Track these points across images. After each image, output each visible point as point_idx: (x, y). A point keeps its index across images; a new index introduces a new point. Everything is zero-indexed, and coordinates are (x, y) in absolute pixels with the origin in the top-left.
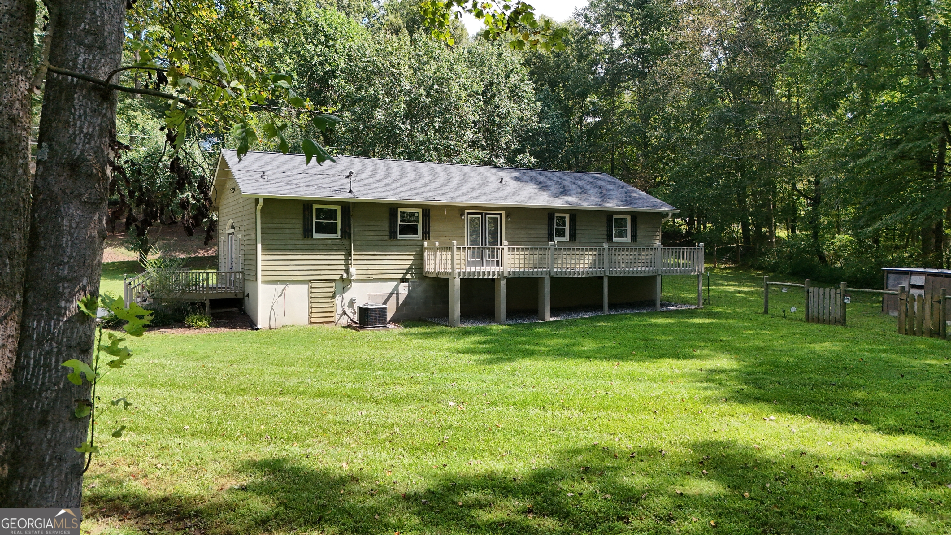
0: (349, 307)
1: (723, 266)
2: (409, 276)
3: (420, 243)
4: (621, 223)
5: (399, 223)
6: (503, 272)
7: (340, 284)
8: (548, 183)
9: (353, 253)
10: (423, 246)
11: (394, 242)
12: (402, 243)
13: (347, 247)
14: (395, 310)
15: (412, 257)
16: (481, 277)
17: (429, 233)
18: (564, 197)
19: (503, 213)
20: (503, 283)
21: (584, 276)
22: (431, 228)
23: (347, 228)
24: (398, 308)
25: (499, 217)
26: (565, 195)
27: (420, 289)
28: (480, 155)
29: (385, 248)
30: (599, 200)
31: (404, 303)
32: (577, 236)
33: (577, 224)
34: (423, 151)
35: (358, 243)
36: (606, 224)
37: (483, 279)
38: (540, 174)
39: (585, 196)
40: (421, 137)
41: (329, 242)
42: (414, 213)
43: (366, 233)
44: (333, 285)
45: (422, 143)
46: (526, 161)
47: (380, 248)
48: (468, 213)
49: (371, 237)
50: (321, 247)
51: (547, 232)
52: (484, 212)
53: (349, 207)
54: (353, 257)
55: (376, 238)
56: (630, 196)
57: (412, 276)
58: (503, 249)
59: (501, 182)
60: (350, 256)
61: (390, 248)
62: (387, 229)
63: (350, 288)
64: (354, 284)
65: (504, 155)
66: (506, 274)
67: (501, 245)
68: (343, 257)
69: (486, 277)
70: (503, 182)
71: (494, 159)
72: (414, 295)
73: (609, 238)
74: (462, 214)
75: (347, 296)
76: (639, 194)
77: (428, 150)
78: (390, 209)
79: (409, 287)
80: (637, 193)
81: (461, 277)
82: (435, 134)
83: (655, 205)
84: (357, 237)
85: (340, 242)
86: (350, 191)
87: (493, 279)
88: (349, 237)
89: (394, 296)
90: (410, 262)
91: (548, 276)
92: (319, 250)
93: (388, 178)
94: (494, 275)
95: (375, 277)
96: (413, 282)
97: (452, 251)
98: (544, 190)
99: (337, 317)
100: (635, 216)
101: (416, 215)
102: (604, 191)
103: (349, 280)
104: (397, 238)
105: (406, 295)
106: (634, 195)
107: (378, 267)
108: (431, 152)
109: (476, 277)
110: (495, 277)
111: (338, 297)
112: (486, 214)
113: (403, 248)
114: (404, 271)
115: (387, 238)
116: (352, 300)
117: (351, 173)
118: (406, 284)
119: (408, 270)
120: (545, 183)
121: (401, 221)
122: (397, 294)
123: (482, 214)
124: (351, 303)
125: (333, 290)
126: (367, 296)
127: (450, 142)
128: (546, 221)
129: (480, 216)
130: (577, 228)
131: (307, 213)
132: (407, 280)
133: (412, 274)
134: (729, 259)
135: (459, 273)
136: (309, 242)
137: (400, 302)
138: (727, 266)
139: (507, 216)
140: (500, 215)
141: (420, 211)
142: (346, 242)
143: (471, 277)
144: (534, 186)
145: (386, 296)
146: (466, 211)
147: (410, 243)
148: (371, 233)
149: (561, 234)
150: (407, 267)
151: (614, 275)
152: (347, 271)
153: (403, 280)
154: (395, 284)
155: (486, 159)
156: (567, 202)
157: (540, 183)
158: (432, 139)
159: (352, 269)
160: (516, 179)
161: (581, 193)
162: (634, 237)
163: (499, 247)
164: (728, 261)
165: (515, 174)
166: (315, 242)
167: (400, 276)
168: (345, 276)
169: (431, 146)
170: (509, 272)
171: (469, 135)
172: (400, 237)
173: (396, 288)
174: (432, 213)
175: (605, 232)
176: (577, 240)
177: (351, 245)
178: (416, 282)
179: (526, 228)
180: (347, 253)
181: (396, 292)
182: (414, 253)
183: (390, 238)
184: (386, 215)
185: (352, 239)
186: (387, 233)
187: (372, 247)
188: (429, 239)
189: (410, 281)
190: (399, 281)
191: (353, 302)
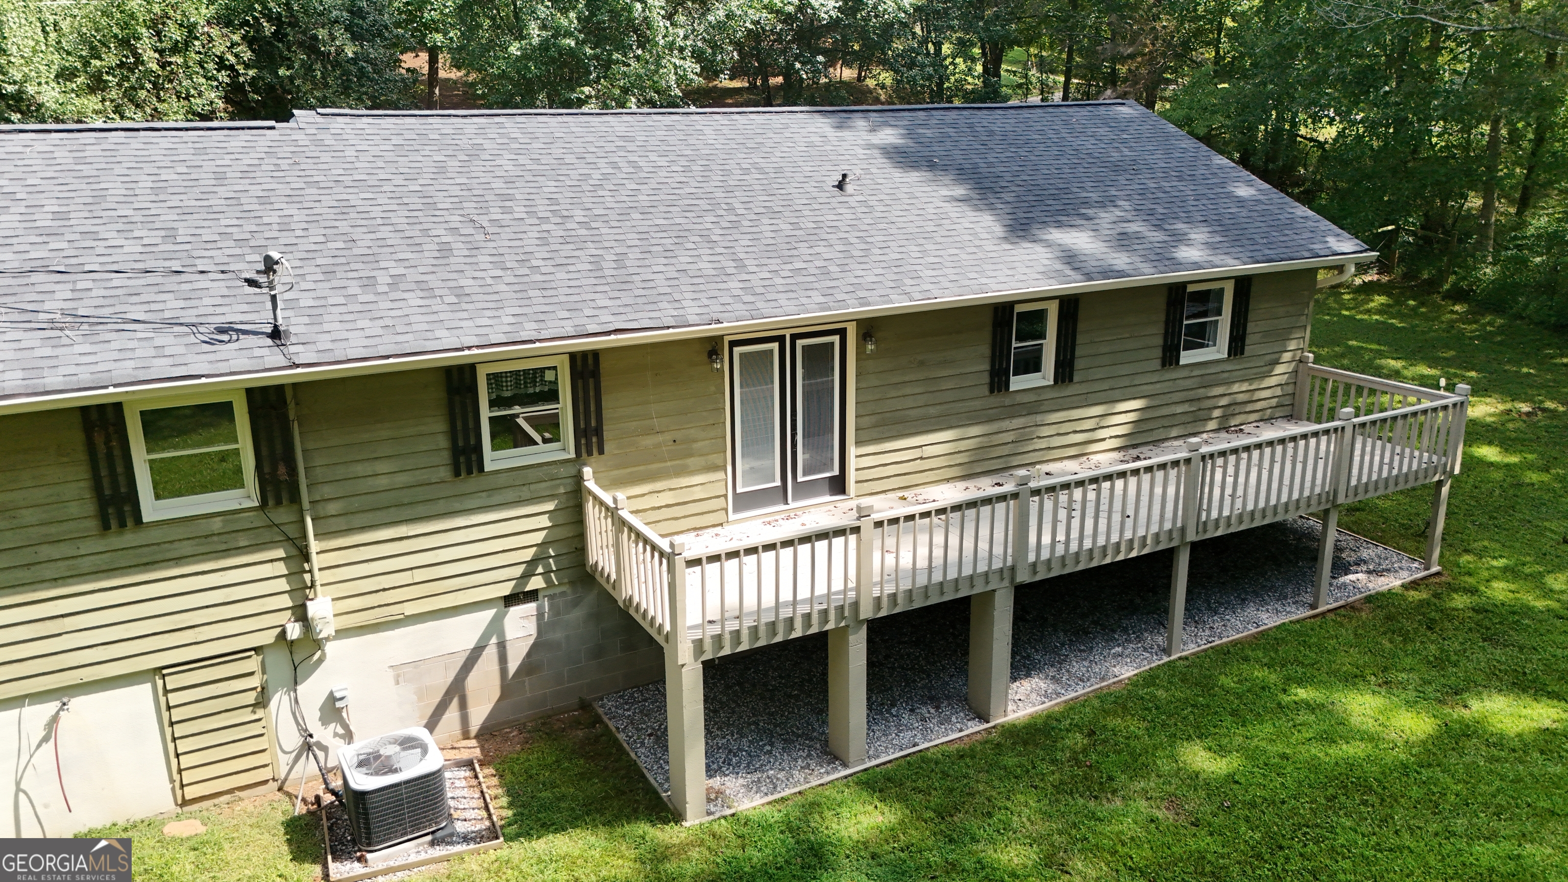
0: (325, 720)
2: (536, 583)
3: (569, 469)
5: (485, 413)
6: (856, 605)
7: (280, 661)
9: (314, 546)
10: (579, 478)
11: (473, 482)
12: (502, 480)
13: (292, 531)
14: (496, 694)
15: (545, 521)
17: (598, 432)
19: (851, 327)
20: (858, 640)
22: (606, 414)
23: (282, 470)
24: (507, 687)
25: (836, 339)
27: (577, 615)
29: (441, 506)
31: (529, 666)
32: (1079, 364)
35: (332, 508)
36: (1162, 317)
41: (217, 525)
42: (543, 370)
43: (360, 469)
44: (253, 664)
47: (421, 510)
48: (733, 344)
49: (383, 482)
50: (187, 548)
51: (986, 366)
52: (788, 332)
53: (283, 400)
54: (317, 561)
55: (402, 479)
57: (548, 581)
59: (840, 186)
60: (307, 558)
61: (457, 506)
62: (443, 442)
63: (321, 660)
64: (329, 647)
66: (866, 612)
68: (281, 568)
69: (797, 633)
70: (849, 188)
72: (558, 635)
73: (1170, 358)
74: (714, 363)
75: (313, 692)
78: (448, 372)
79: (540, 615)
81: (708, 656)
84: (327, 491)
85: (259, 520)
86: (276, 334)
88: (295, 498)
89: (491, 652)
90: (539, 537)
91: (1006, 583)
92: (179, 560)
94: (824, 619)
95: (410, 609)
96: (551, 597)
99: (284, 761)
100: (1244, 290)
101: (549, 376)
103: (312, 642)
104: (481, 468)
105: (531, 641)
107: (420, 575)
111: (280, 701)
112: (794, 337)
113: (509, 495)
114: (518, 571)
115: (444, 473)
116: (332, 699)
117: (270, 266)
118: (530, 608)
119: (532, 564)
121: (493, 404)
122: (502, 646)
123: (781, 339)
124: (332, 711)
125: (255, 682)
126: (391, 673)
128: (986, 335)
129: (775, 346)
130: (1080, 339)
131: (99, 440)
132: (532, 595)
133: (546, 574)
136: (130, 538)
137: (513, 666)
139: (863, 337)
140: (842, 333)
141: (561, 365)
142: (283, 515)
145: (460, 661)
146: (728, 338)
147: (532, 475)
149: (1031, 364)
150: (529, 554)
151: (1202, 534)
152: (300, 613)
153: (511, 600)
154: (488, 615)
159: (319, 603)
162: (1237, 345)
166: (155, 535)
167: (506, 589)
168: (294, 631)
170: (878, 600)
172: (491, 460)
173: (496, 627)
174: (604, 365)
175: (1159, 341)
176: (1076, 378)
177: (303, 522)
178: (563, 594)
179: (922, 363)
180: (294, 552)
181: (494, 640)
182: (550, 506)
183: (457, 474)
184: (437, 394)
185: (306, 504)
186: (445, 457)
187: (393, 514)
188: (601, 452)
189: (540, 595)
190: (502, 603)
191: (339, 704)
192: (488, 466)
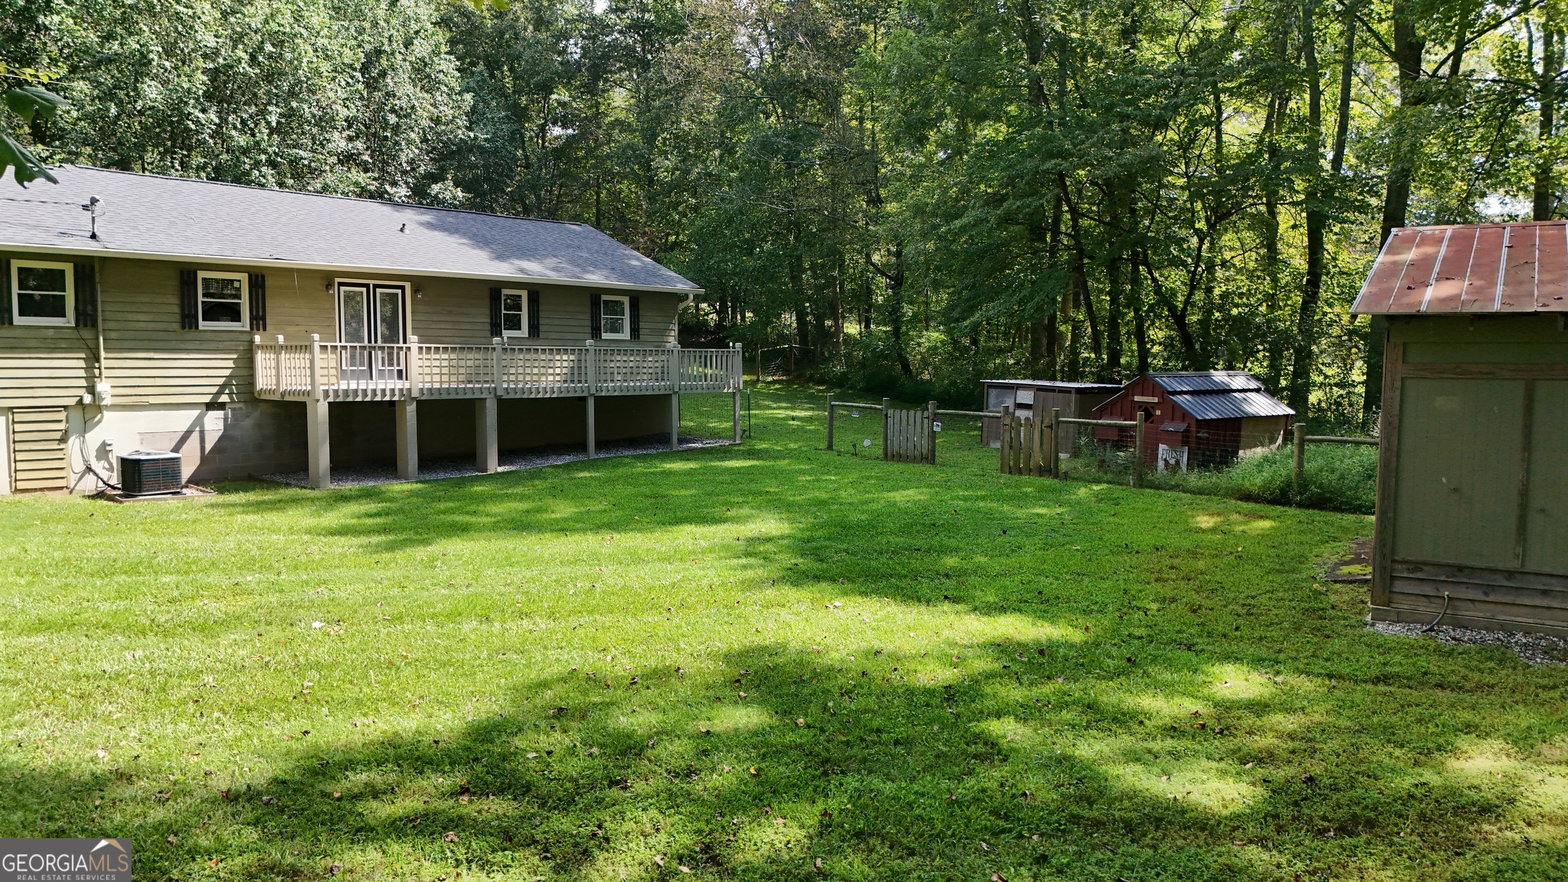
0: (98, 458)
1: (770, 379)
2: (224, 398)
3: (246, 337)
4: (615, 308)
5: (200, 299)
6: (409, 390)
7: (76, 415)
8: (488, 235)
9: (103, 354)
10: (252, 342)
11: (191, 335)
12: (209, 336)
13: (91, 344)
14: (198, 463)
15: (231, 364)
16: (368, 399)
17: (264, 318)
18: (517, 262)
19: (408, 285)
20: (411, 409)
21: (554, 396)
22: (268, 310)
23: (89, 308)
24: (203, 458)
25: (399, 291)
26: (519, 258)
27: (248, 423)
28: (360, 180)
29: (173, 345)
30: (577, 270)
31: (217, 448)
32: (541, 328)
33: (541, 307)
34: (247, 167)
35: (113, 335)
36: (589, 310)
37: (372, 403)
38: (474, 220)
39: (552, 261)
40: (242, 140)
41: (49, 332)
42: (232, 281)
43: (131, 316)
44: (61, 416)
45: (245, 151)
46: (448, 195)
47: (162, 345)
48: (340, 284)
49: (143, 326)
51: (488, 320)
52: (371, 282)
53: (92, 268)
54: (104, 363)
55: (152, 326)
56: (628, 265)
57: (231, 398)
58: (409, 349)
59: (402, 230)
60: (97, 360)
61: (182, 346)
62: (176, 309)
63: (99, 421)
64: (105, 413)
65: (406, 183)
66: (415, 394)
67: (405, 342)
68: (81, 363)
69: (378, 398)
70: (407, 231)
71: (388, 188)
72: (236, 433)
73: (596, 333)
74: (329, 286)
75: (94, 438)
76: (643, 262)
77: (257, 164)
78: (182, 272)
79: (226, 419)
80: (638, 259)
81: (331, 399)
82: (270, 135)
83: (667, 281)
84: (110, 325)
85: (73, 334)
86: (93, 236)
87: (392, 403)
88: (94, 325)
89: (196, 435)
90: (227, 372)
91: (492, 395)
92: (28, 349)
93: (175, 214)
94: (393, 394)
95: (152, 400)
96: (233, 410)
97: (312, 352)
98: (480, 248)
99: (73, 478)
100: (636, 297)
101: (236, 285)
102: (585, 255)
103: (97, 408)
104: (197, 327)
105: (220, 433)
106: (634, 263)
107: (159, 382)
108: (264, 169)
109: (359, 399)
110: (396, 398)
111: (74, 441)
112: (375, 286)
113: (212, 346)
114: (215, 390)
115: (176, 326)
116: (104, 444)
117: (94, 201)
118: (220, 414)
119: (222, 387)
120: (483, 236)
121: (204, 295)
122: (202, 432)
123: (367, 286)
124: (103, 451)
125: (61, 426)
126: (138, 437)
127: (301, 152)
128: (487, 302)
129: (364, 290)
130: (542, 314)
132: (222, 406)
133: (230, 394)
134: (779, 367)
135: (326, 393)
136: (5, 332)
137: (209, 447)
138: (776, 378)
139: (415, 291)
140: (403, 288)
141: (244, 277)
142: (87, 334)
143: (350, 399)
144: (464, 241)
145: (179, 436)
146: (337, 280)
147: (226, 336)
148: (141, 317)
149: (515, 324)
150: (221, 381)
151: (603, 394)
152: (91, 390)
153: (210, 406)
154: (196, 413)
155: (372, 188)
156: (522, 271)
157: (475, 235)
158: (263, 145)
159: (102, 386)
160: (430, 226)
161: (546, 256)
162: (635, 332)
163: (401, 344)
164: (778, 370)
165: (427, 217)
166: (17, 333)
167: (207, 399)
168: (87, 399)
169: (263, 157)
170: (422, 390)
171: (339, 142)
172: (203, 325)
173: (199, 421)
174: (269, 282)
175: (589, 323)
176: (541, 335)
177: (97, 339)
178: (240, 409)
179: (450, 313)
180: (91, 356)
181: (198, 429)
182: (235, 356)
183: (183, 328)
184: (174, 283)
185: (100, 328)
186: (177, 318)
187: (145, 344)
188: (265, 329)
189: (227, 407)
190: (204, 408)
191: (108, 448)
192: (200, 328)
